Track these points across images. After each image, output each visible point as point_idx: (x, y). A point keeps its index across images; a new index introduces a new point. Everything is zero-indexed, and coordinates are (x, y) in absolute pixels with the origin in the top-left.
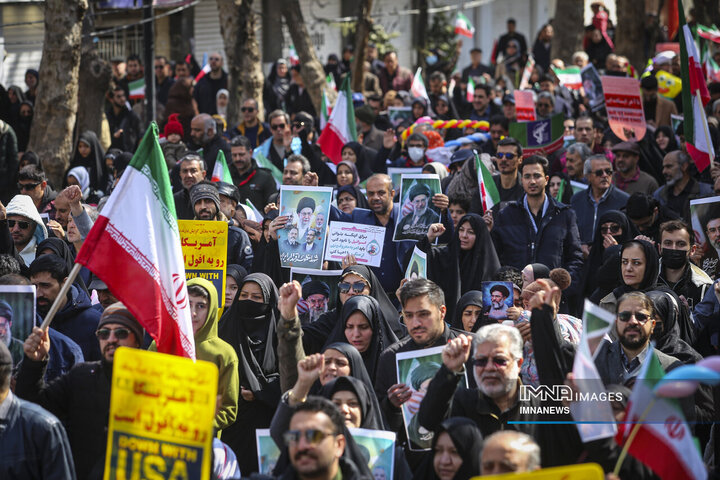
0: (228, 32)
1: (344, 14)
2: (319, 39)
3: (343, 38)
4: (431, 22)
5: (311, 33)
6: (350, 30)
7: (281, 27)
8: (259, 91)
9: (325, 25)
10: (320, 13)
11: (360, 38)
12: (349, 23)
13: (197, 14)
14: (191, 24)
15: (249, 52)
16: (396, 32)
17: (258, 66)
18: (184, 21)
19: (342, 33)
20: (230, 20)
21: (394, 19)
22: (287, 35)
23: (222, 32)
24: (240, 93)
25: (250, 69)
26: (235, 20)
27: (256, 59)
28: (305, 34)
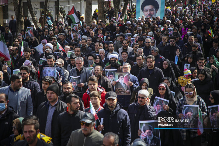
0: (16, 10)
1: (41, 7)
2: (36, 12)
3: (41, 12)
4: (60, 9)
5: (34, 11)
6: (42, 11)
7: (27, 10)
8: (23, 23)
9: (37, 10)
10: (36, 7)
11: (45, 12)
12: (42, 9)
13: (9, 6)
14: (7, 8)
15: (21, 15)
16: (52, 11)
17: (22, 18)
18: (6, 8)
19: (41, 11)
20: (16, 8)
21: (52, 8)
22: (29, 11)
23: (15, 10)
24: (19, 24)
25: (21, 18)
26: (17, 8)
27: (22, 16)
28: (33, 11)
